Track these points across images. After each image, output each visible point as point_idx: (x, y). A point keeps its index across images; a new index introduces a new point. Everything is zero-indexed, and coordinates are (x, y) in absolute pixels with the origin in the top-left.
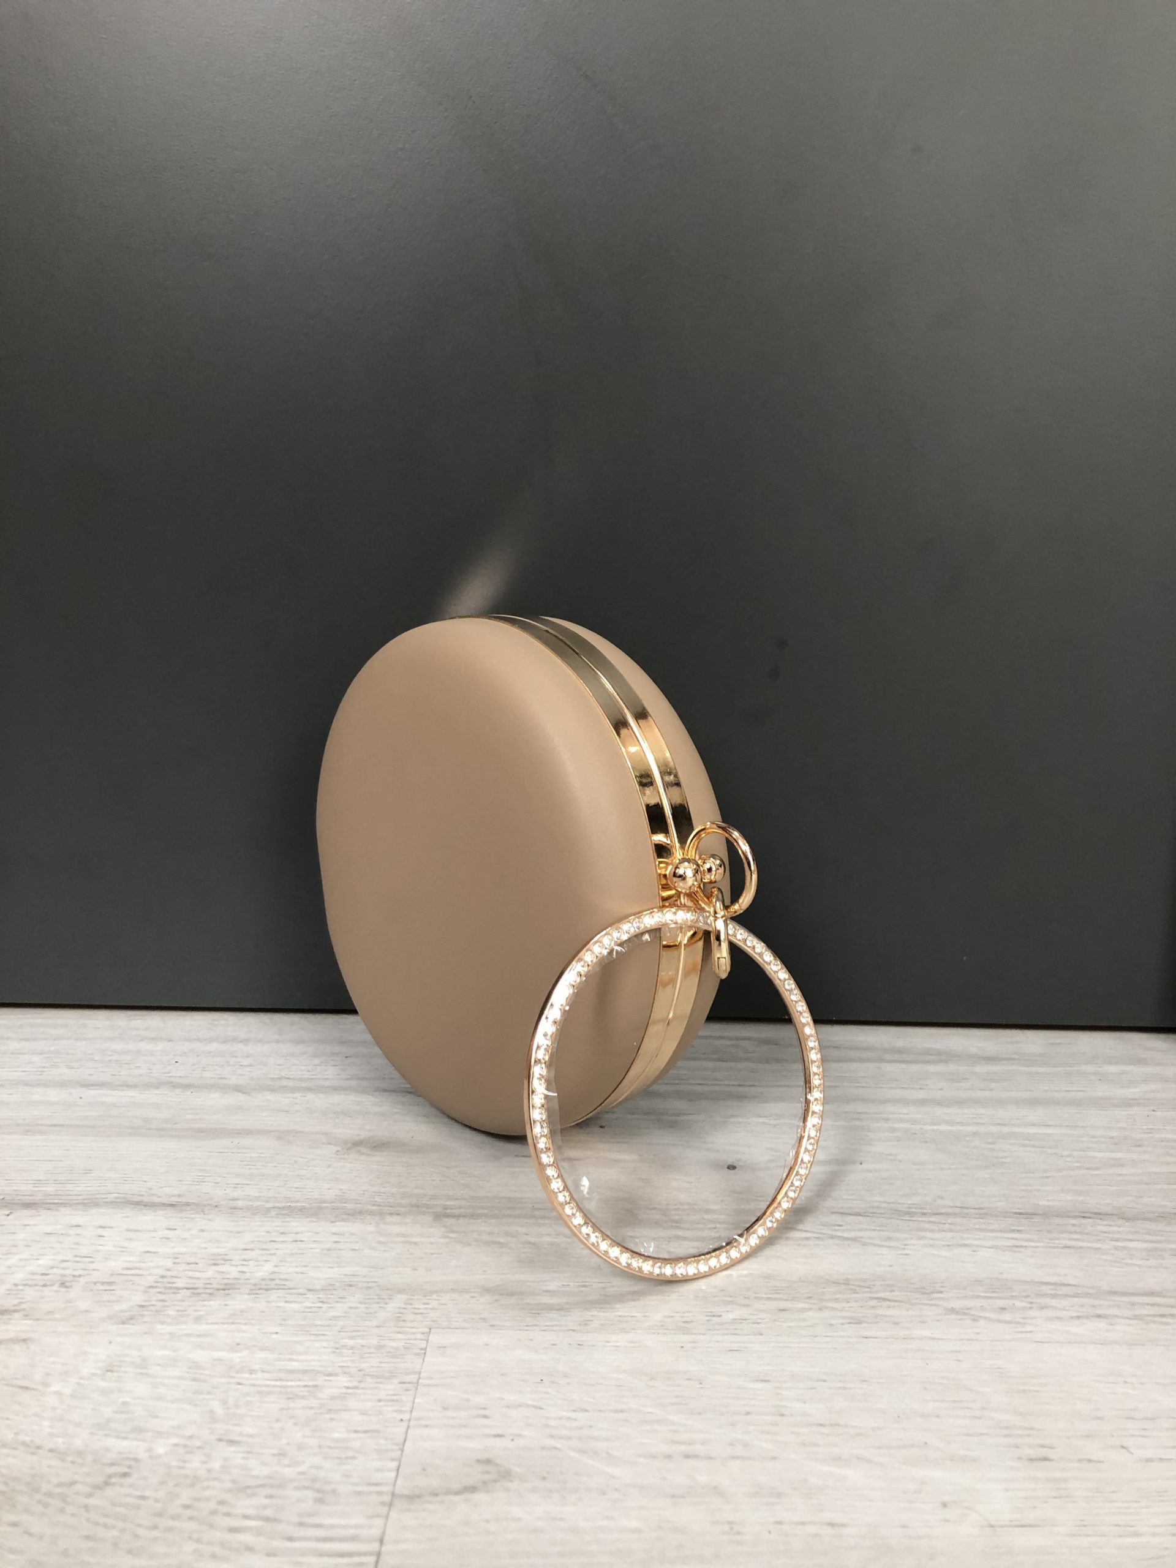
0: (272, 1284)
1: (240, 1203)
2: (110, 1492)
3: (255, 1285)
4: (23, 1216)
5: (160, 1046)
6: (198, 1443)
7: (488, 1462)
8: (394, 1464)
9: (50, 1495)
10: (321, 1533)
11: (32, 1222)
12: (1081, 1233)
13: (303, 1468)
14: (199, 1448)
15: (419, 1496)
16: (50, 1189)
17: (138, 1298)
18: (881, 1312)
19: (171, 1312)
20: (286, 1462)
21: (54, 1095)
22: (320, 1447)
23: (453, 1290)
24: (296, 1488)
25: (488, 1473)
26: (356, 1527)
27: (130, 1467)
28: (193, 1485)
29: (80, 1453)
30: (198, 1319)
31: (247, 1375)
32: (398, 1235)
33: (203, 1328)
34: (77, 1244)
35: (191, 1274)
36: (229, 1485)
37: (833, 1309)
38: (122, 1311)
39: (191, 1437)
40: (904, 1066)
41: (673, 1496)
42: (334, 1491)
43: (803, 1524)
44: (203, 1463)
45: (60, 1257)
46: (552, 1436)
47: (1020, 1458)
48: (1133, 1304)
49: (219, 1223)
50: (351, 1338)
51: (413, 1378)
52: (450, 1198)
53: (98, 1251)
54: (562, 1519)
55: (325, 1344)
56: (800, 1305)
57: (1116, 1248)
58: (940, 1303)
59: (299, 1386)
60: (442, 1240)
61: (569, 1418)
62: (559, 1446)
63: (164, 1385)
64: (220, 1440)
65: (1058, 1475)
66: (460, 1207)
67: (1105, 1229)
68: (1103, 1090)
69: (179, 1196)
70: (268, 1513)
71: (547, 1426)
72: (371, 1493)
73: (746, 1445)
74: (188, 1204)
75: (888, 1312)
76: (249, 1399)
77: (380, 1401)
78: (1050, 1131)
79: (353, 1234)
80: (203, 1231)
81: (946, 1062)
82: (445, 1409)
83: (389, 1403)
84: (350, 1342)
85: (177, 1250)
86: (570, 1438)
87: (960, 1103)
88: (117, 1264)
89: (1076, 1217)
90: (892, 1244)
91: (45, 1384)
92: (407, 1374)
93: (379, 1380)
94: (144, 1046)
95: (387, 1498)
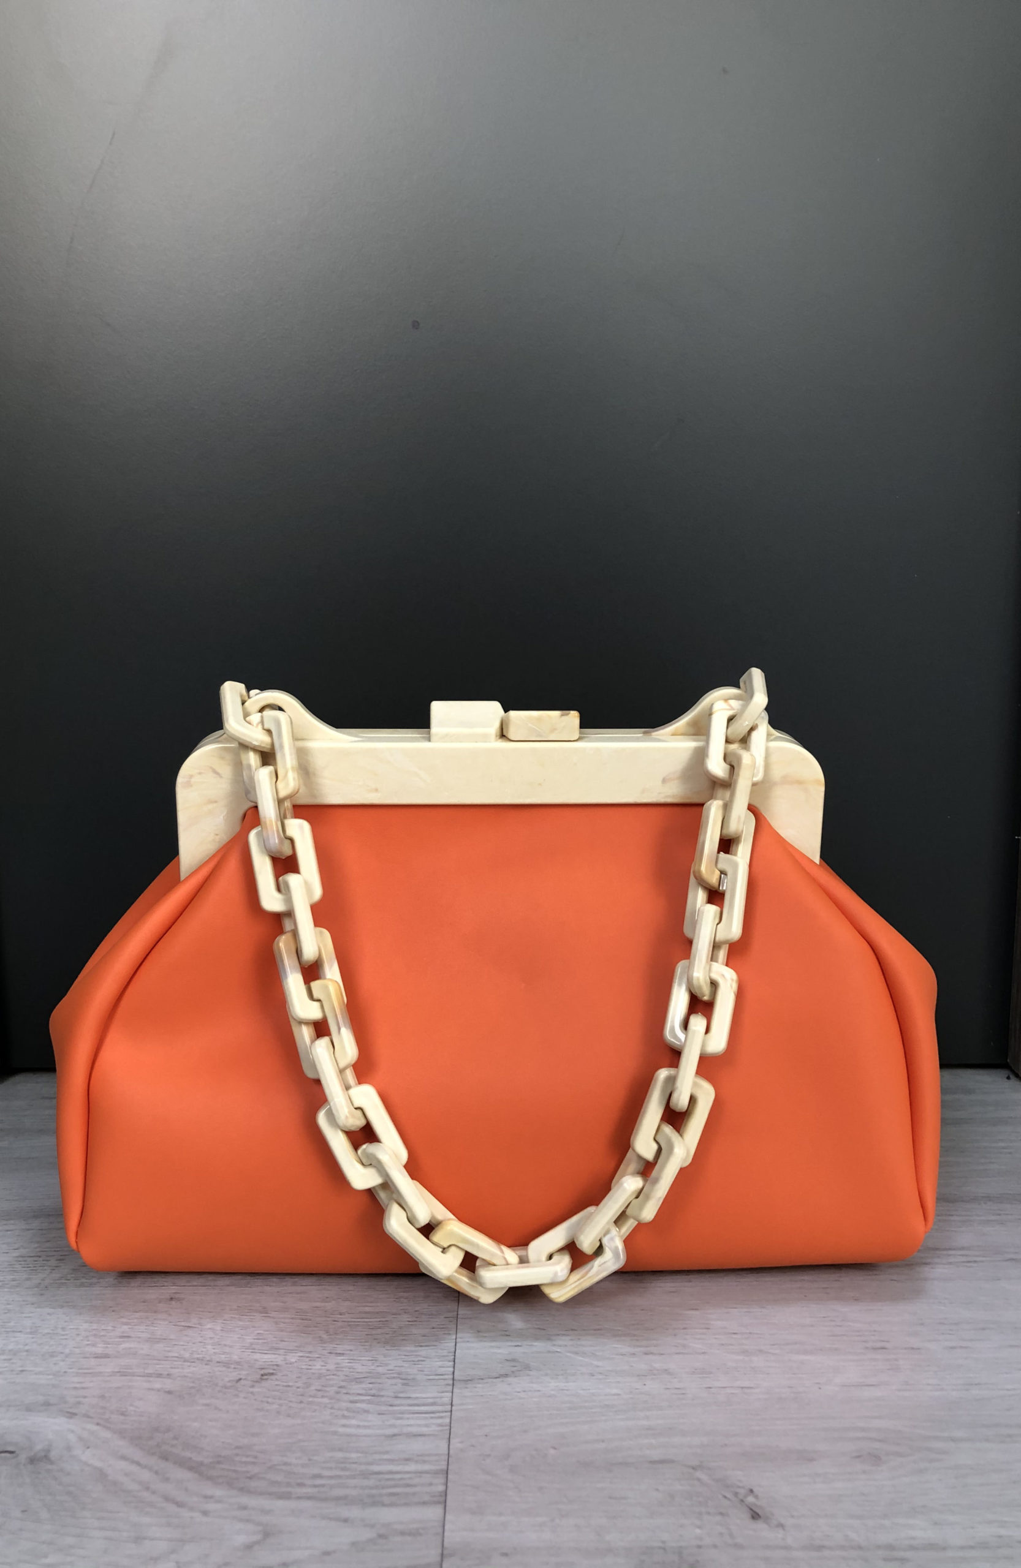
2: (264, 1384)
7: (513, 1360)
8: (452, 1363)
9: (226, 1387)
13: (390, 1367)
24: (388, 1378)
25: (515, 1367)
28: (319, 1378)
29: (238, 1363)
36: (343, 1378)
39: (310, 1352)
41: (638, 1376)
42: (414, 1379)
59: (377, 1322)
62: (558, 1350)
64: (330, 1353)
70: (373, 1392)
76: (344, 1329)
77: (433, 1328)
83: (439, 1330)
93: (431, 1316)
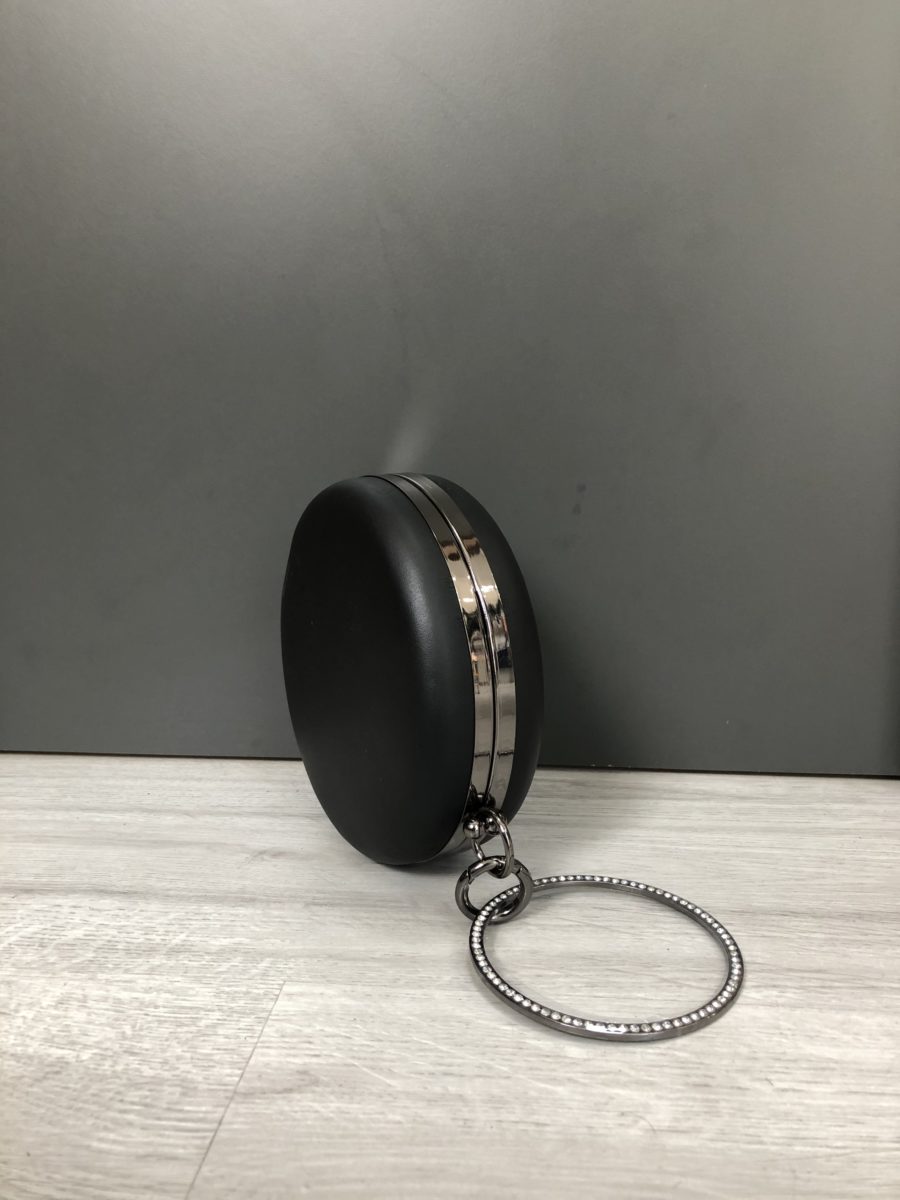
0: (182, 949)
1: (172, 893)
3: (170, 949)
4: (24, 899)
5: (139, 782)
6: (110, 1053)
10: (180, 1115)
11: (27, 902)
12: (778, 926)
14: (110, 1056)
15: (252, 1094)
16: (44, 880)
17: (90, 955)
18: (611, 979)
19: (110, 966)
20: (167, 1067)
21: (60, 816)
22: (192, 1058)
23: (308, 956)
26: (206, 1112)
27: (61, 1067)
30: (127, 971)
31: (153, 1010)
32: (277, 917)
33: (127, 977)
34: (55, 918)
35: (128, 940)
37: (577, 976)
38: (79, 963)
40: (675, 802)
43: (517, 1122)
44: (112, 1066)
45: (43, 927)
46: (353, 1058)
47: (687, 1084)
48: (803, 978)
49: (154, 906)
50: (229, 986)
51: (264, 1015)
52: (318, 892)
53: (68, 923)
54: (348, 1113)
55: (210, 990)
56: (554, 973)
57: (800, 938)
58: (659, 974)
60: (307, 921)
61: (368, 1046)
63: (96, 1014)
65: (712, 1097)
66: (324, 899)
67: (796, 923)
68: (825, 822)
69: (131, 887)
71: (351, 1050)
72: (220, 1090)
73: (490, 1068)
74: (136, 893)
75: (617, 980)
78: (775, 852)
79: (245, 915)
80: (142, 911)
81: (708, 799)
82: (283, 1036)
84: (227, 989)
85: (122, 923)
86: (365, 1059)
87: (711, 830)
88: (79, 933)
89: (777, 915)
90: (632, 931)
91: (17, 1011)
92: (263, 1012)
94: (129, 782)
95: (229, 1094)
